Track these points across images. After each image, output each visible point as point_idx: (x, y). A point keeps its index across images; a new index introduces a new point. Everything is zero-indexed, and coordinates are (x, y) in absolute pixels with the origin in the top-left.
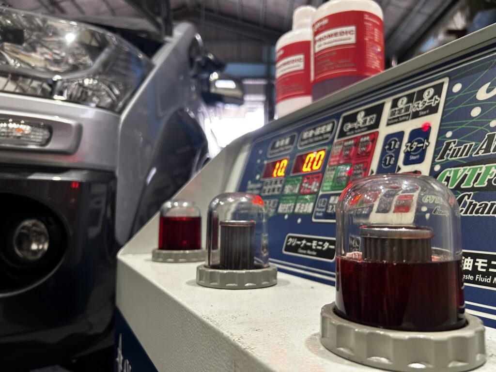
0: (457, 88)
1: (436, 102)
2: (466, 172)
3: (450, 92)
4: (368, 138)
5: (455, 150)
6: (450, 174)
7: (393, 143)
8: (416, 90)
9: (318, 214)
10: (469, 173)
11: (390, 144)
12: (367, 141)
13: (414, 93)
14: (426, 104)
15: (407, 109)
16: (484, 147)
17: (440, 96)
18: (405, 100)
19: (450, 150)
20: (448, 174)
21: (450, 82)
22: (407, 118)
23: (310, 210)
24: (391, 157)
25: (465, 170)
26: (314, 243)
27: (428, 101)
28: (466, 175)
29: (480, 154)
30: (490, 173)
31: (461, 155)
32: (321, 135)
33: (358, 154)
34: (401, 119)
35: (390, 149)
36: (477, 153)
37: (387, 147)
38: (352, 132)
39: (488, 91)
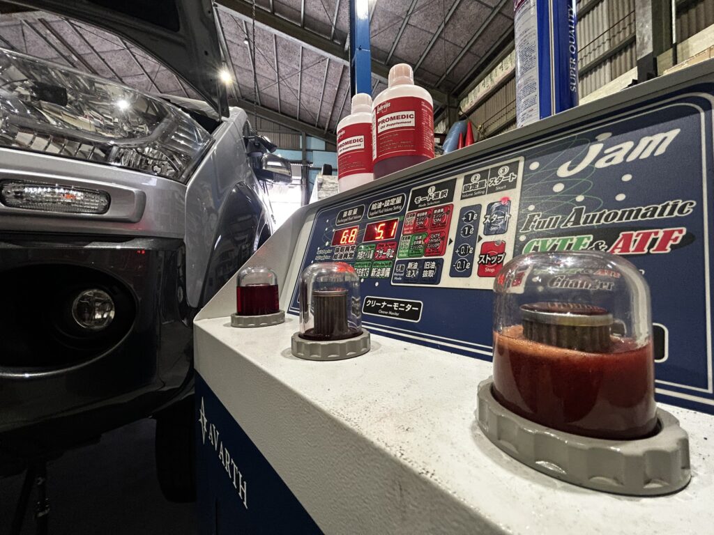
0: (534, 166)
1: (513, 178)
2: (555, 242)
3: (526, 169)
4: (442, 210)
5: (540, 222)
6: (537, 244)
7: (470, 214)
8: (489, 167)
9: (396, 278)
10: (559, 244)
11: (467, 216)
12: (441, 213)
13: (488, 170)
14: (502, 180)
15: (482, 185)
16: (573, 219)
17: (516, 173)
18: (479, 176)
19: (535, 222)
20: (535, 244)
21: (525, 160)
22: (483, 192)
23: (388, 274)
24: (470, 228)
25: (554, 240)
26: (396, 305)
27: (504, 178)
28: (555, 246)
29: (569, 225)
30: (583, 243)
31: (548, 227)
32: (391, 206)
33: (433, 225)
34: (476, 194)
35: (467, 220)
36: (566, 225)
37: (464, 218)
38: (425, 205)
39: (570, 169)
